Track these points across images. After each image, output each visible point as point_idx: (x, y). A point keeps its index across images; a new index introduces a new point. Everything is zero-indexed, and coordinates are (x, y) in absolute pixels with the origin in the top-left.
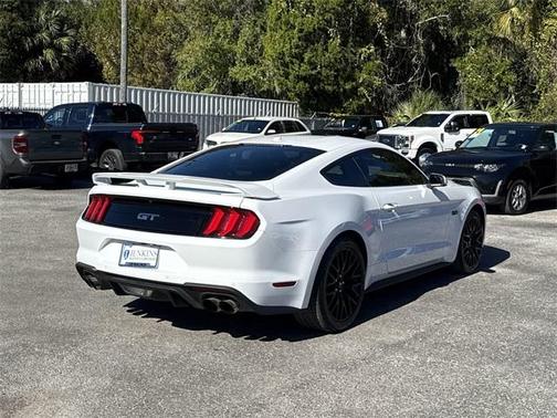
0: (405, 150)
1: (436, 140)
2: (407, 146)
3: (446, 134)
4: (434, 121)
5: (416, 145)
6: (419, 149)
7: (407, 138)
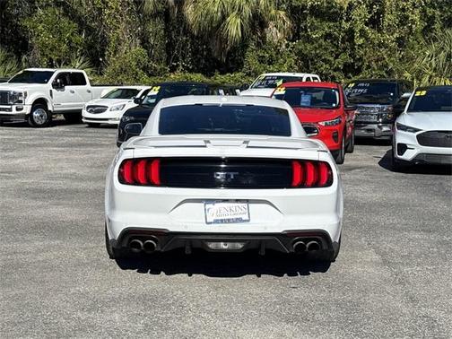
0: (20, 106)
1: (47, 96)
2: (21, 102)
3: (54, 90)
4: (41, 78)
5: (29, 101)
6: (33, 105)
7: (20, 94)
